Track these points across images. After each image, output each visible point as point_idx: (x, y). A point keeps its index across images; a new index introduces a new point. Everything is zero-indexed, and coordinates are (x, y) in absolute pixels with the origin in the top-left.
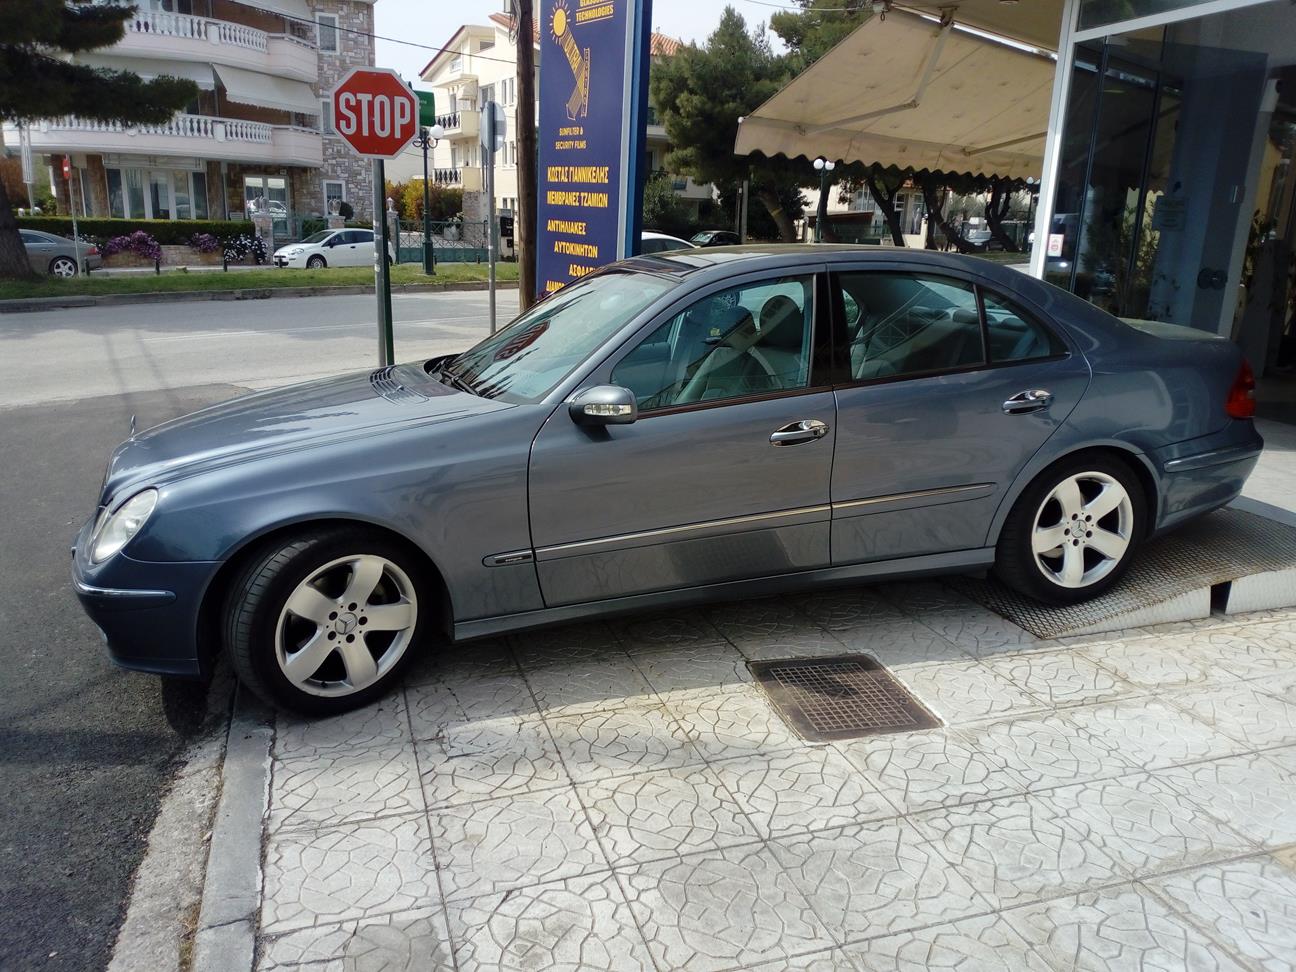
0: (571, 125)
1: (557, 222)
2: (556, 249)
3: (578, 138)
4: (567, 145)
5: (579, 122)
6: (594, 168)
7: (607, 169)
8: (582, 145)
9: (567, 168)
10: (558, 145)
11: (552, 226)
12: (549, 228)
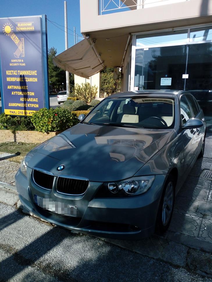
0: (17, 59)
1: (13, 86)
2: (13, 94)
3: (21, 63)
4: (15, 64)
5: (21, 58)
6: (30, 71)
7: (36, 71)
8: (24, 64)
9: (16, 71)
10: (11, 65)
11: (9, 87)
12: (8, 88)
